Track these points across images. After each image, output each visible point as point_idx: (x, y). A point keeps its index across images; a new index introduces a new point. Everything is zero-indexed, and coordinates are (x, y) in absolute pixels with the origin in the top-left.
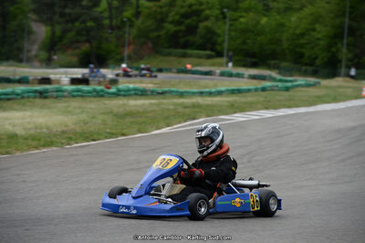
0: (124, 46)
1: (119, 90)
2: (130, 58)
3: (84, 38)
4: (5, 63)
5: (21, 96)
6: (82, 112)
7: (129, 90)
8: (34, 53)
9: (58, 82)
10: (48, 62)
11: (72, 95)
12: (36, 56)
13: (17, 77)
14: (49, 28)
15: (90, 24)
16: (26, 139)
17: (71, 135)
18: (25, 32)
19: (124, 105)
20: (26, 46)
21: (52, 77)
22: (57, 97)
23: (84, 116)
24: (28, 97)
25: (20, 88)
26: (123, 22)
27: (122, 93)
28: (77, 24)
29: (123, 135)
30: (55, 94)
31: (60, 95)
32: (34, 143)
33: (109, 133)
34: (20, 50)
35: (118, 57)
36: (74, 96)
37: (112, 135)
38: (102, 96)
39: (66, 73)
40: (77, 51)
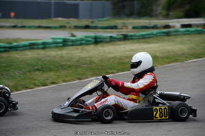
3: (187, 2)
4: (144, 18)
5: (156, 36)
6: (191, 43)
8: (159, 12)
9: (174, 27)
10: (167, 16)
11: (184, 34)
12: (160, 13)
13: (152, 25)
16: (163, 58)
17: (187, 56)
20: (155, 8)
21: (171, 24)
22: (175, 35)
23: (192, 45)
24: (160, 36)
25: (155, 31)
30: (174, 33)
31: (177, 34)
32: (168, 60)
34: (151, 10)
38: (201, 33)
39: (178, 22)
40: (183, 9)
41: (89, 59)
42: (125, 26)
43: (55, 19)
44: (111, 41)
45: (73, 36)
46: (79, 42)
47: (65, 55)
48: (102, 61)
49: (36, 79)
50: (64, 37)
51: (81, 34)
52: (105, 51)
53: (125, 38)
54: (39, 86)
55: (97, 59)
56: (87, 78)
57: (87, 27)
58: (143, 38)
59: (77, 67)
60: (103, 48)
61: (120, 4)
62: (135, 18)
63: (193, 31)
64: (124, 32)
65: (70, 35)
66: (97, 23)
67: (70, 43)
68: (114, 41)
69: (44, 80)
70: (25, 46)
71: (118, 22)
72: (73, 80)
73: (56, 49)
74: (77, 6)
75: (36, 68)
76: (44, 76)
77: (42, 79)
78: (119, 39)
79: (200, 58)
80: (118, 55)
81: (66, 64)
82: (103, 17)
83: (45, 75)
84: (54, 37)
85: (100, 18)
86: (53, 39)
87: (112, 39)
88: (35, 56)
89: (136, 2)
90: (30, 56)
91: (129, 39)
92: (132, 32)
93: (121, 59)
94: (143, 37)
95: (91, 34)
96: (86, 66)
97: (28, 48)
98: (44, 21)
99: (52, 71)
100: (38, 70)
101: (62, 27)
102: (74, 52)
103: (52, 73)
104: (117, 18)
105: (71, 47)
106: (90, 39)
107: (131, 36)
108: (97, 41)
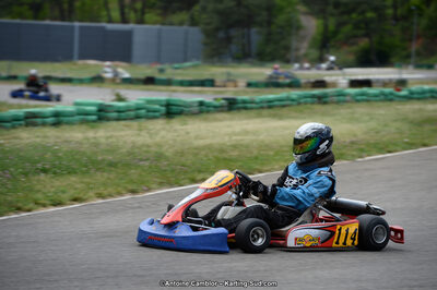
0: (410, 40)
1: (412, 93)
2: (418, 54)
3: (363, 32)
5: (298, 102)
6: (372, 119)
7: (424, 92)
8: (302, 52)
9: (334, 85)
11: (356, 100)
12: (306, 55)
13: (288, 81)
14: (320, 22)
15: (370, 15)
17: (362, 146)
18: (293, 27)
19: (420, 110)
20: (294, 44)
21: (327, 79)
22: (338, 102)
23: (373, 124)
24: (306, 103)
25: (294, 93)
26: (410, 11)
27: (416, 96)
28: (354, 16)
29: (425, 145)
30: (336, 99)
31: (341, 99)
33: (407, 143)
34: (287, 48)
35: (404, 53)
36: (358, 101)
37: (411, 145)
38: (391, 100)
39: (344, 75)
40: (355, 48)
41: (153, 149)
42: (232, 81)
43: (81, 62)
44: (201, 112)
45: (120, 99)
46: (132, 113)
47: (103, 140)
48: (182, 154)
49: (39, 191)
50: (100, 102)
51: (136, 96)
52: (188, 133)
53: (232, 105)
54: (44, 206)
55: (171, 150)
56: (149, 190)
57: (150, 81)
58: (270, 107)
59: (128, 165)
60: (184, 127)
61: (221, 34)
62: (253, 65)
63: (376, 96)
64: (230, 93)
65: (114, 97)
66: (170, 72)
67: (115, 115)
68: (208, 112)
69: (56, 193)
70: (16, 119)
71: (216, 71)
72: (120, 194)
73: (84, 127)
74: (129, 35)
75: (39, 166)
76: (57, 183)
77: (53, 189)
78: (219, 109)
79: (390, 152)
80: (216, 141)
81: (103, 160)
82: (185, 60)
83: (59, 183)
84: (79, 100)
85: (178, 62)
86: (76, 104)
87: (204, 107)
88: (38, 140)
89: (254, 30)
90: (27, 141)
91: (239, 109)
92: (245, 93)
93: (222, 151)
94: (270, 105)
95: (159, 95)
96: (147, 163)
97: (22, 122)
98: (57, 65)
99: (76, 173)
100: (45, 171)
101: (98, 80)
102: (122, 133)
103: (73, 179)
104: (213, 64)
105: (114, 123)
106: (157, 107)
107: (244, 102)
108: (171, 111)
